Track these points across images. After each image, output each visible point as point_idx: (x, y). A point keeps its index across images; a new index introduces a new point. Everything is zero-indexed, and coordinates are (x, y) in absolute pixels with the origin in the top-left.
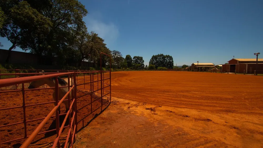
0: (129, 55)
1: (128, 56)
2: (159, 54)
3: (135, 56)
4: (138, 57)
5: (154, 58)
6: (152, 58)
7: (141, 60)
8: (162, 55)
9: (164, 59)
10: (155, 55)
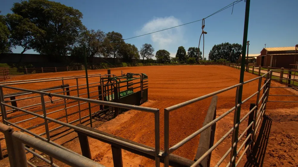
0: (182, 47)
1: (180, 47)
2: (223, 43)
3: (190, 47)
4: (194, 48)
5: (216, 48)
6: (213, 49)
7: (197, 51)
8: (228, 44)
9: (231, 50)
10: (217, 45)
